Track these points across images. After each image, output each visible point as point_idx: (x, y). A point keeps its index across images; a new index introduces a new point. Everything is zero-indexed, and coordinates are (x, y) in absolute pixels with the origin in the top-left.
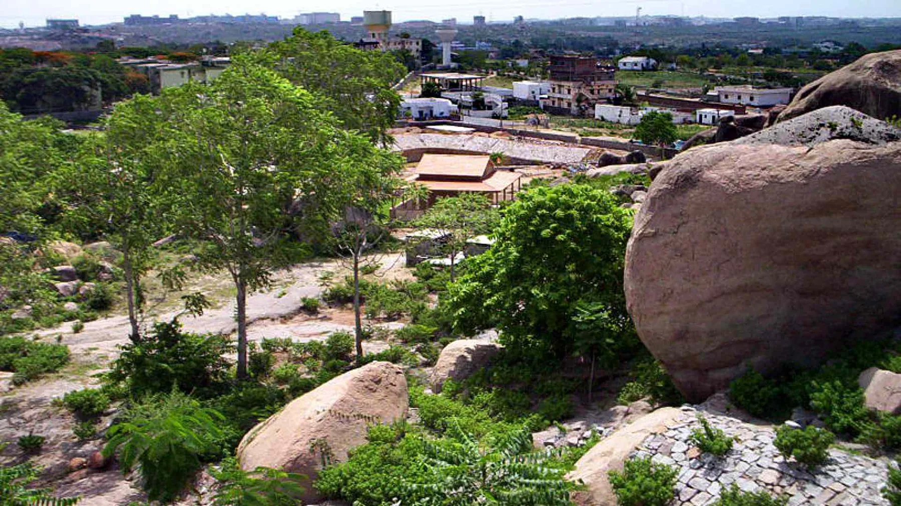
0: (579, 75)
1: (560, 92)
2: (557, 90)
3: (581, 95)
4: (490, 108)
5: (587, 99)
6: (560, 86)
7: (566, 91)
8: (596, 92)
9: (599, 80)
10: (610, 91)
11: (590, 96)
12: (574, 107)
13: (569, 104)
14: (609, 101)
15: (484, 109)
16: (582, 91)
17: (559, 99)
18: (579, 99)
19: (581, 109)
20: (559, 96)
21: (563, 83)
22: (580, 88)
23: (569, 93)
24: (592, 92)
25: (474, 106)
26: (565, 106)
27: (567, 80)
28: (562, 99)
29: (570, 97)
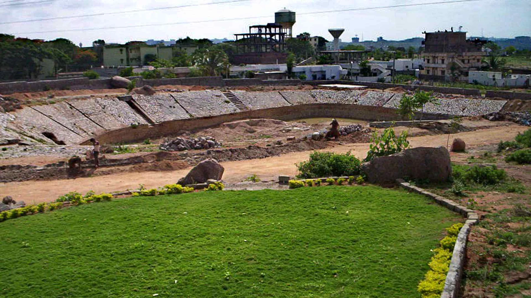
0: (453, 47)
1: (434, 63)
2: (431, 61)
3: (454, 64)
4: (375, 75)
5: (459, 67)
6: (434, 57)
7: (440, 61)
8: (466, 61)
9: (469, 51)
10: (478, 60)
11: (461, 65)
12: (448, 74)
13: (443, 72)
14: (478, 69)
15: (370, 76)
16: (456, 60)
17: (433, 68)
18: (453, 67)
19: (454, 75)
20: (433, 65)
21: (437, 55)
22: (453, 58)
23: (443, 62)
24: (463, 61)
25: (361, 73)
26: (439, 74)
27: (442, 51)
28: (437, 68)
29: (444, 66)
